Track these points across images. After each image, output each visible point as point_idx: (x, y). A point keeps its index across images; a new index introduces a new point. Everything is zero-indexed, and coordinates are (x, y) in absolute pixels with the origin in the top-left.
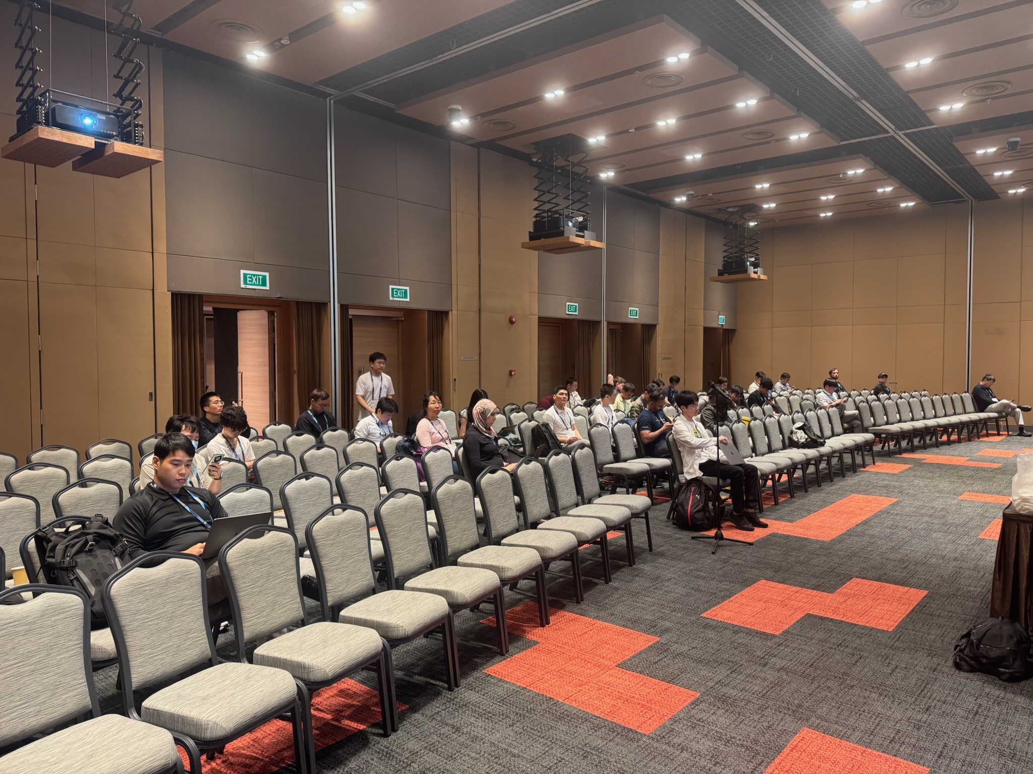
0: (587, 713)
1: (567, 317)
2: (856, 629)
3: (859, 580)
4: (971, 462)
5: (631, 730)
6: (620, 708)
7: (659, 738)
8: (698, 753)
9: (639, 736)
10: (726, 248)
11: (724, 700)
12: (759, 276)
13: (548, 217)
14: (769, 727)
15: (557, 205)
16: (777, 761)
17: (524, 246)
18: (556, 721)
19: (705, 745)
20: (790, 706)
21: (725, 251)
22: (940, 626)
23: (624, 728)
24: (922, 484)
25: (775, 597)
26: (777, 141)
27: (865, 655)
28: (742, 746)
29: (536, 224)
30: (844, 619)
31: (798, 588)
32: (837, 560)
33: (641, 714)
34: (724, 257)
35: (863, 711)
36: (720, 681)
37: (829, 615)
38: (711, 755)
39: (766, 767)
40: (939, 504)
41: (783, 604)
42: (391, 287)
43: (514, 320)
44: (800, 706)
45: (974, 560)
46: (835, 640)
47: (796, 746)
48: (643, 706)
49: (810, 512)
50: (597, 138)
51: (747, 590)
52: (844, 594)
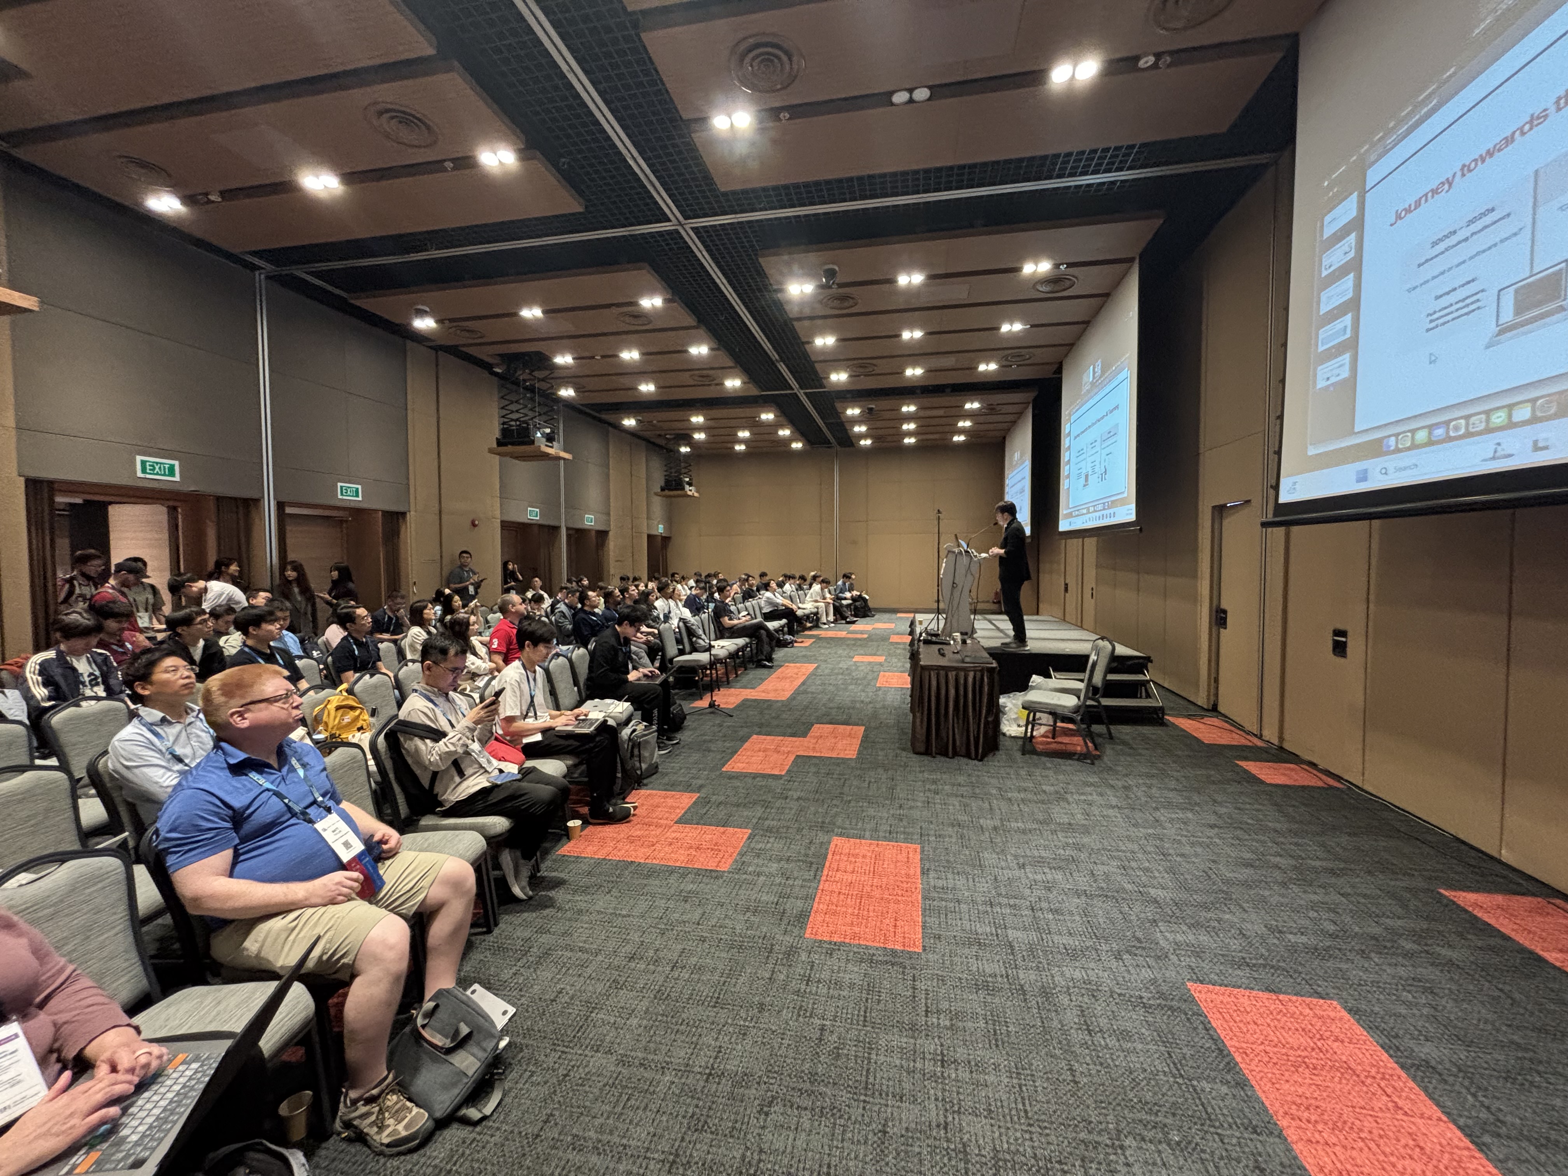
0: (670, 866)
1: (529, 521)
2: (833, 761)
3: (818, 726)
4: (849, 635)
5: (712, 870)
6: (695, 856)
7: (736, 871)
8: (771, 875)
9: (721, 873)
10: (666, 469)
11: (769, 830)
12: (693, 493)
13: (516, 425)
14: (810, 843)
15: (527, 415)
16: (827, 864)
17: (491, 451)
18: (647, 879)
19: (774, 867)
20: (817, 825)
21: (665, 472)
22: (883, 749)
23: (706, 870)
24: (827, 652)
25: (769, 747)
26: (717, 385)
27: (847, 777)
28: (799, 860)
29: (503, 431)
30: (822, 755)
31: (782, 738)
32: (798, 713)
33: (714, 856)
34: (665, 476)
35: (864, 817)
36: (760, 817)
37: (811, 754)
38: (781, 873)
39: (822, 872)
40: (843, 665)
41: (777, 751)
42: (339, 484)
43: (476, 522)
44: (823, 822)
46: (823, 771)
47: (834, 851)
48: (712, 849)
49: (763, 680)
50: (564, 359)
51: (746, 745)
52: (815, 737)
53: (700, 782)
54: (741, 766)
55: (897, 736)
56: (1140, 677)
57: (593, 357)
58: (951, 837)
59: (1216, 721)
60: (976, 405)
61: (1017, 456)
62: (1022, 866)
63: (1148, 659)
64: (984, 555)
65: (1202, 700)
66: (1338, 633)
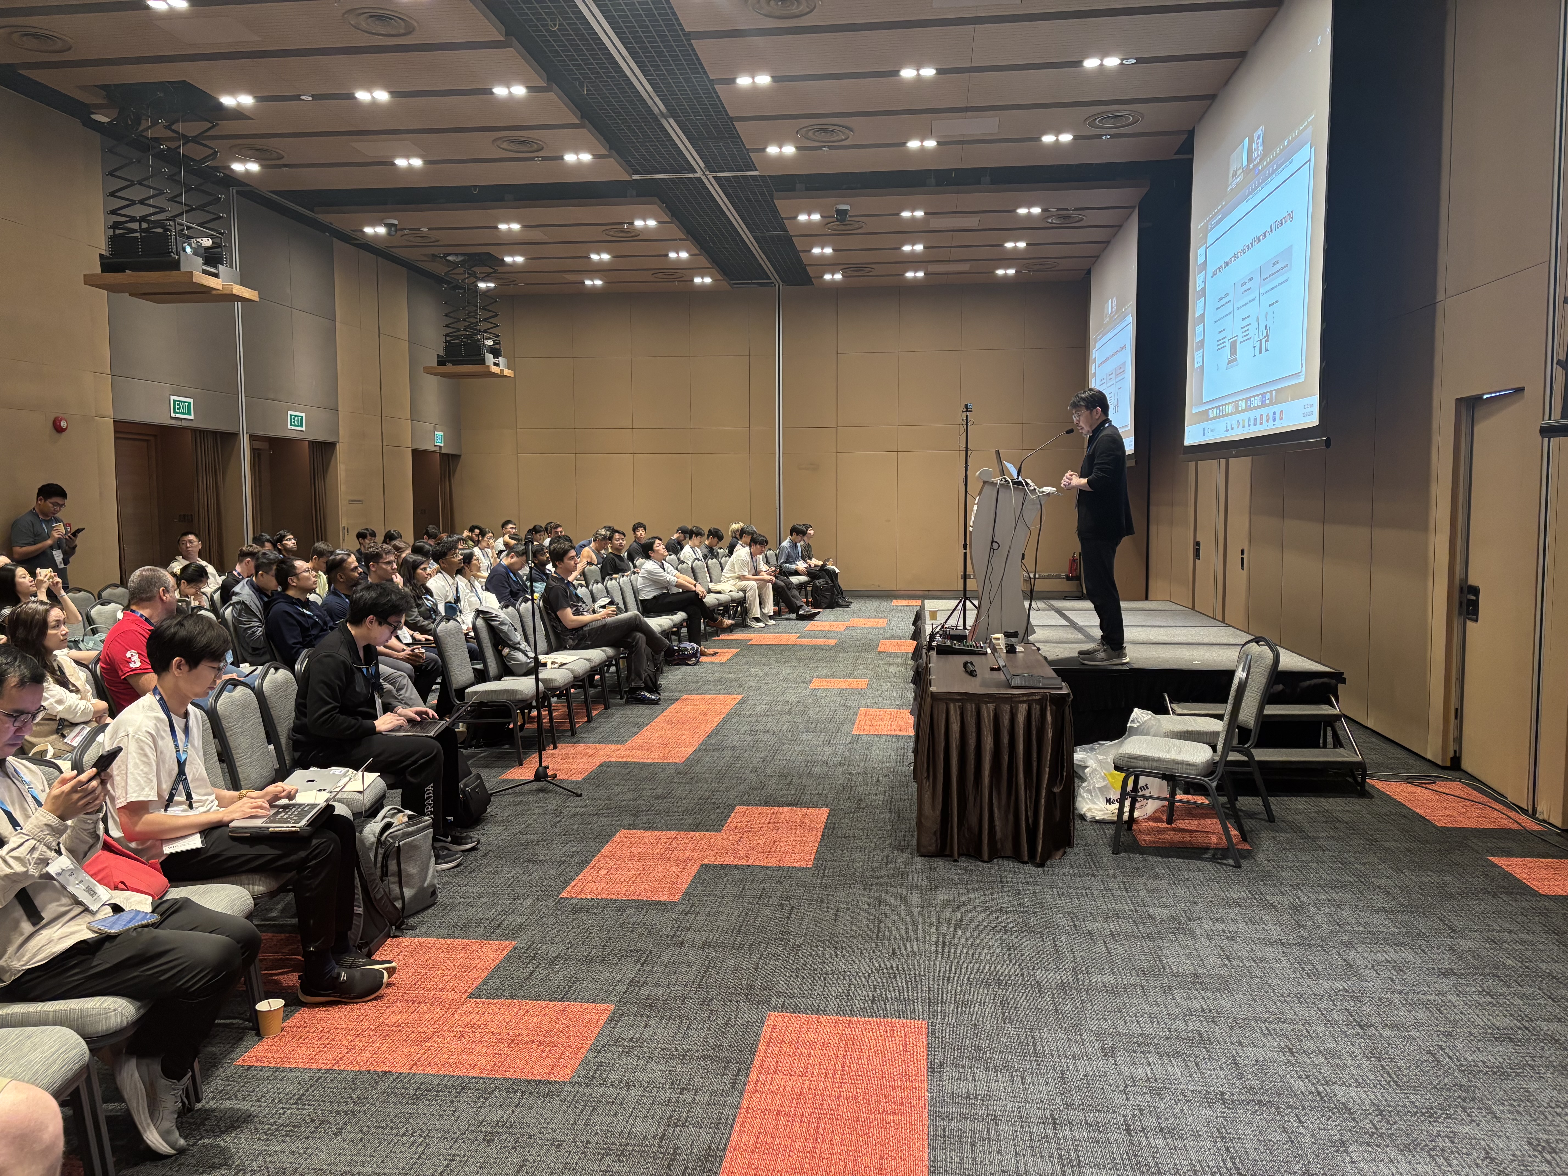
0: (459, 1077)
1: (173, 422)
2: (770, 873)
3: (744, 808)
4: (803, 640)
5: (540, 1081)
6: (507, 1056)
7: (587, 1080)
8: (651, 1085)
9: (557, 1087)
10: (449, 321)
11: (650, 1004)
12: (502, 370)
13: (142, 230)
14: (726, 1024)
15: (162, 210)
16: (757, 1063)
17: (89, 280)
18: (414, 1103)
19: (658, 1070)
20: (739, 991)
21: (447, 326)
22: (862, 850)
23: (529, 1082)
24: (761, 673)
25: (649, 851)
26: (548, 159)
27: (796, 902)
28: (705, 1057)
29: (115, 241)
30: (750, 863)
31: (675, 833)
32: (705, 787)
33: (544, 1055)
34: (447, 335)
35: (827, 974)
36: (632, 981)
37: (729, 861)
38: (670, 1081)
39: (747, 1076)
40: (791, 696)
41: (664, 858)
43: (63, 424)
44: (750, 987)
45: (860, 762)
46: (752, 893)
47: (770, 1038)
48: (540, 1043)
49: (640, 726)
50: (237, 99)
51: (607, 849)
52: (735, 830)
53: (517, 920)
54: (596, 887)
55: (889, 826)
56: (1325, 710)
57: (294, 97)
58: (982, 1004)
59: (1456, 787)
60: (1036, 210)
61: (1110, 306)
62: (1109, 1053)
63: (1339, 677)
64: (1047, 489)
65: (1433, 750)
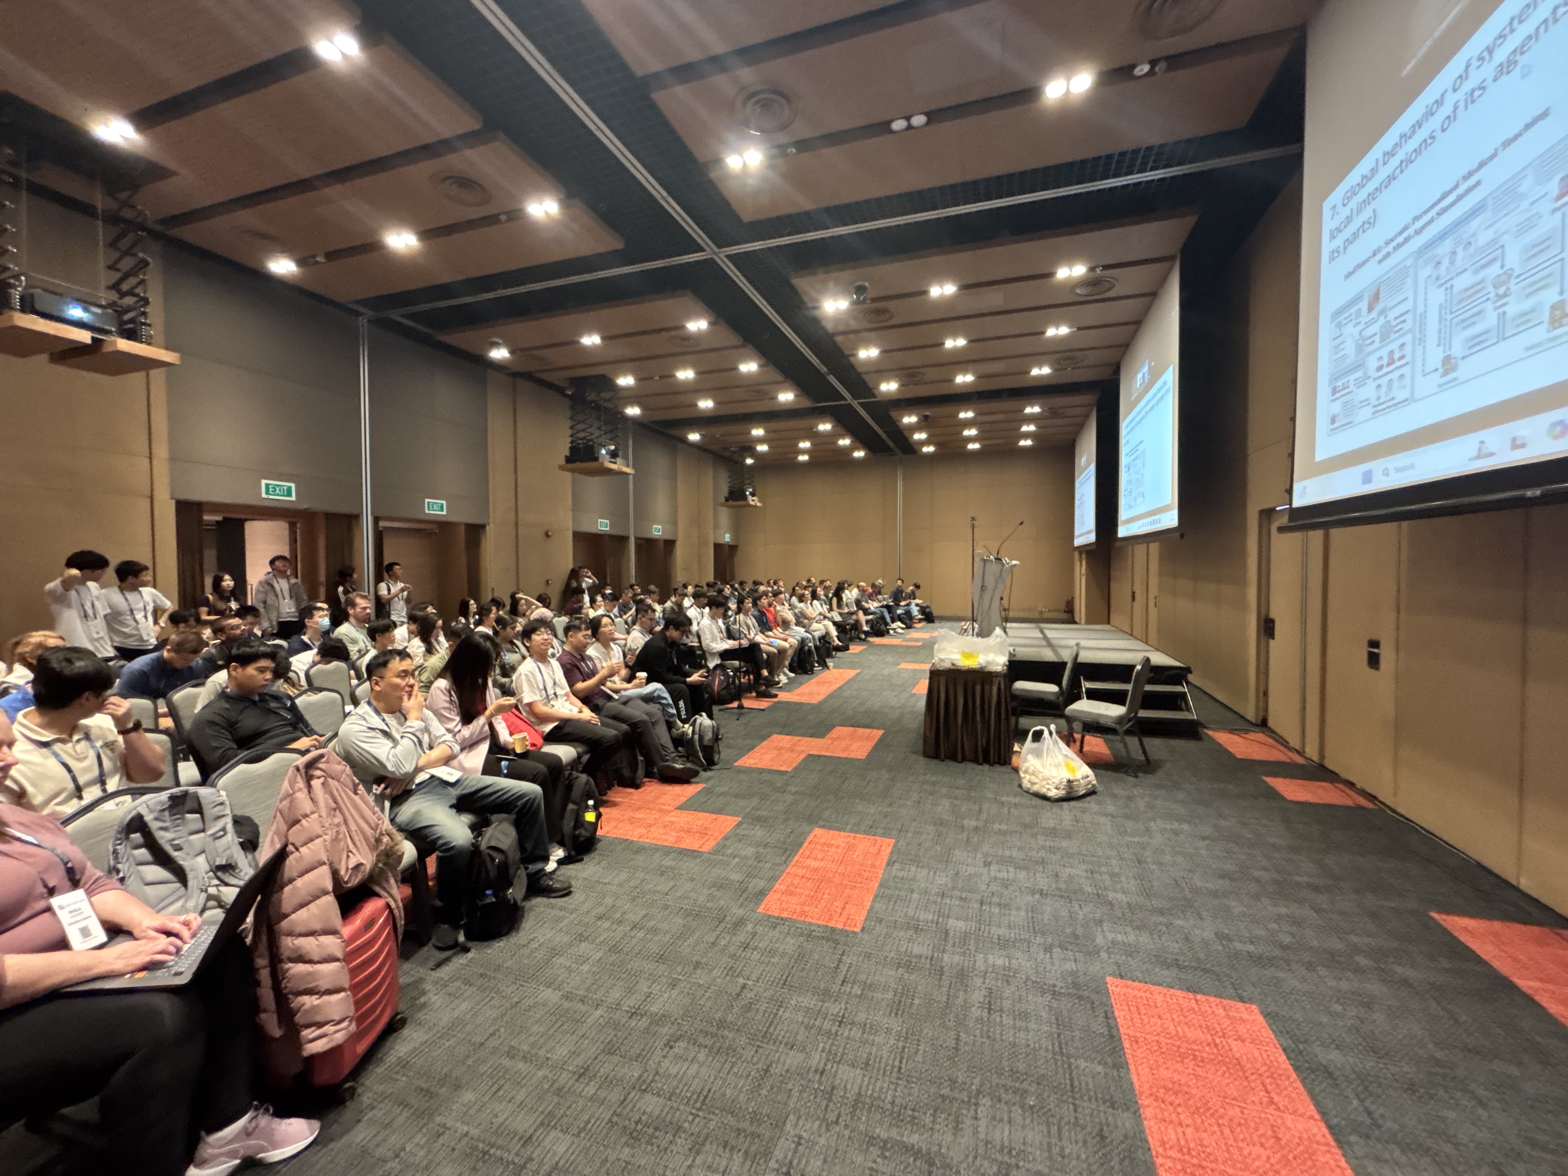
0: (658, 845)
1: (600, 532)
2: (841, 761)
3: (840, 728)
5: (694, 851)
6: (683, 837)
7: (716, 852)
9: (701, 854)
11: (758, 819)
12: (756, 503)
13: (583, 444)
14: (792, 832)
15: (592, 434)
16: (801, 851)
17: (561, 468)
18: (635, 854)
19: (750, 851)
20: (804, 816)
21: (729, 482)
22: (894, 752)
23: (689, 850)
24: (876, 659)
25: (784, 746)
26: (770, 399)
27: (849, 776)
28: (776, 847)
29: (572, 449)
30: (833, 755)
31: (800, 738)
32: (823, 716)
33: (700, 839)
34: (729, 487)
35: (852, 812)
36: (754, 807)
37: (822, 753)
38: (755, 856)
39: (793, 857)
40: (886, 672)
41: (792, 750)
42: (427, 500)
43: (550, 533)
44: (811, 815)
46: (828, 770)
47: (812, 840)
48: (700, 833)
49: (801, 684)
50: (626, 381)
51: (765, 743)
52: (832, 739)
53: (710, 774)
54: (752, 761)
55: (910, 741)
56: (1178, 689)
57: (652, 378)
58: (928, 834)
59: (1261, 737)
60: (1037, 409)
61: (1084, 459)
62: (987, 864)
63: (1188, 670)
65: (1251, 715)
66: (1374, 644)
